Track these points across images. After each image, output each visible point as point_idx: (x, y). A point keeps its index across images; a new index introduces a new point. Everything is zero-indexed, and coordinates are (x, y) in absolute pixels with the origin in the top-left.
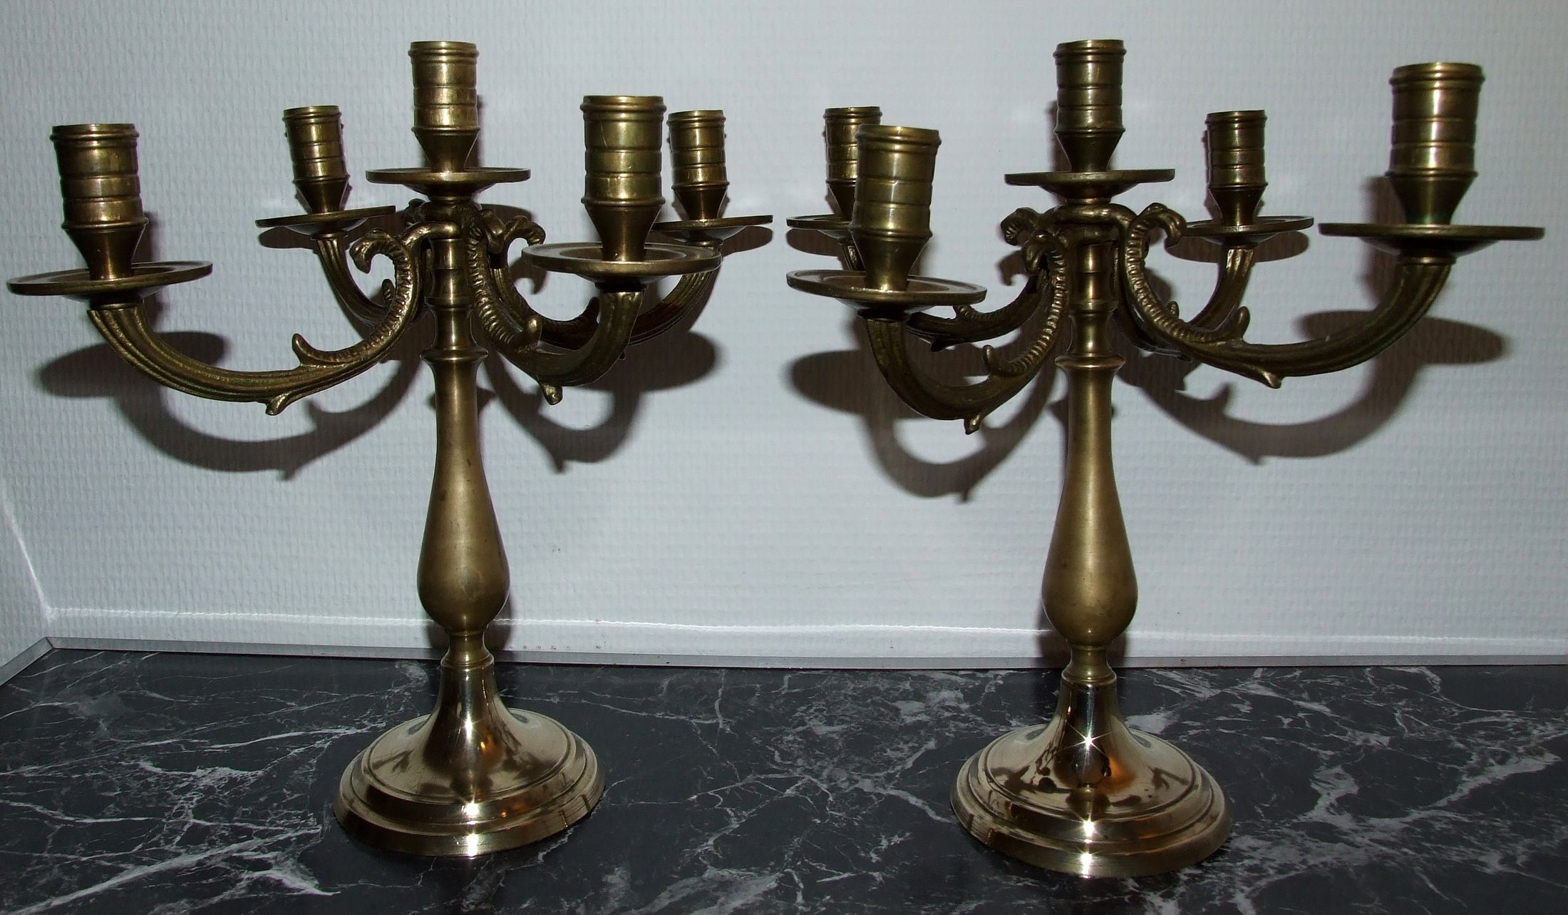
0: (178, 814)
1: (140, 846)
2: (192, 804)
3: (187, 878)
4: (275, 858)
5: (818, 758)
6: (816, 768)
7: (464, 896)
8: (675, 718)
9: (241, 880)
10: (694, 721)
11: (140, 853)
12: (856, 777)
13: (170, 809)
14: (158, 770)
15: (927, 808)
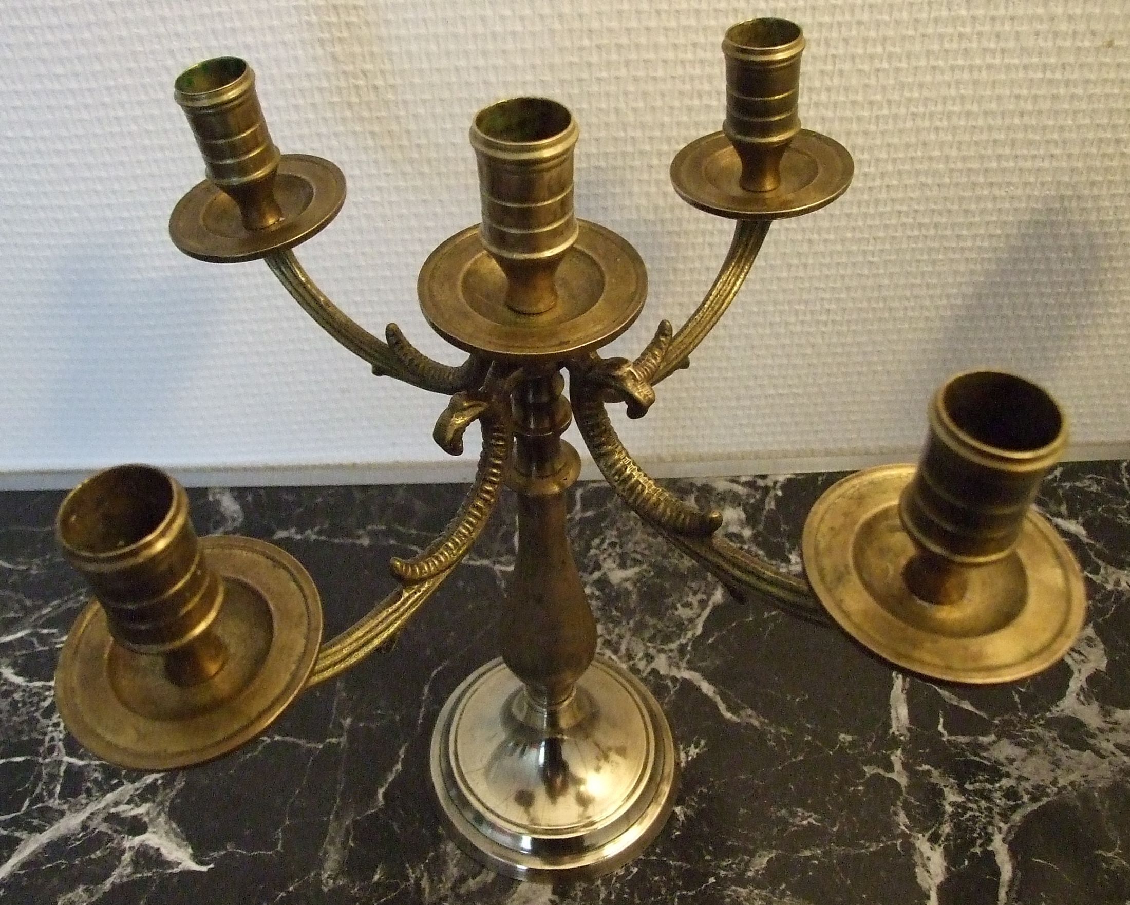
0: (51, 750)
1: (27, 803)
2: (60, 732)
3: (76, 852)
4: (148, 813)
5: (617, 623)
6: (614, 637)
7: (320, 865)
8: (478, 563)
9: (123, 852)
10: (497, 567)
11: (28, 813)
12: (652, 651)
13: (43, 741)
14: (19, 680)
15: (718, 699)
